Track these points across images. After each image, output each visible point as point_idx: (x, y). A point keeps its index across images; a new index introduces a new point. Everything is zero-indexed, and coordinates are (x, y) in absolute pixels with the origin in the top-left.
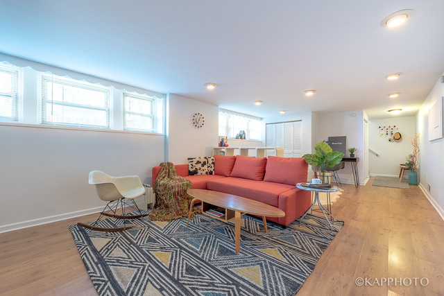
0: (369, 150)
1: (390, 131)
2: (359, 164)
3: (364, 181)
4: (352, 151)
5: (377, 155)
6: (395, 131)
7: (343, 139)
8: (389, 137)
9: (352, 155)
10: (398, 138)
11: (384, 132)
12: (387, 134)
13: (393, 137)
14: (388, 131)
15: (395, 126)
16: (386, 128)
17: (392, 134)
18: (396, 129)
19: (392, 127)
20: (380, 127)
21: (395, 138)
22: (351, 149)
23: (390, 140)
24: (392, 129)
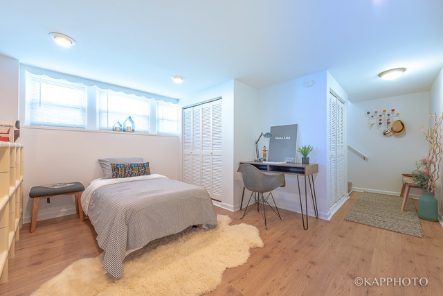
1: (384, 118)
2: (318, 179)
3: (330, 211)
4: (305, 152)
5: (364, 158)
6: (393, 119)
7: (292, 130)
8: (384, 128)
9: (305, 161)
10: (399, 129)
11: (375, 121)
12: (380, 124)
13: (390, 128)
14: (381, 118)
15: (393, 110)
16: (378, 114)
17: (389, 123)
18: (395, 114)
19: (389, 111)
20: (368, 113)
21: (394, 129)
22: (305, 148)
23: (385, 134)
24: (389, 115)
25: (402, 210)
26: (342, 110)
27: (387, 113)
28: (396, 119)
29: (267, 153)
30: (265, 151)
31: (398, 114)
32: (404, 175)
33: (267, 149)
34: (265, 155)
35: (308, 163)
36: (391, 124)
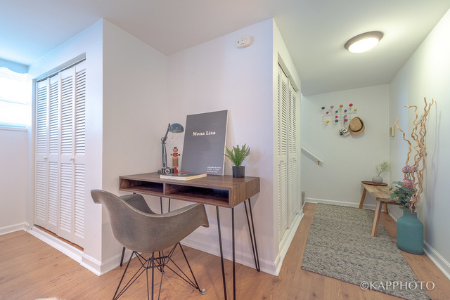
0: (303, 151)
1: (341, 115)
4: (239, 156)
5: (319, 163)
6: (351, 116)
8: (340, 126)
9: (238, 173)
10: (357, 129)
11: (331, 118)
12: (337, 121)
13: (347, 126)
14: (337, 114)
15: (351, 105)
16: (334, 110)
17: (346, 120)
18: (352, 110)
19: (346, 107)
20: (323, 108)
21: (353, 128)
22: (237, 150)
23: (341, 134)
24: (346, 111)
25: (373, 235)
26: (294, 99)
27: (343, 109)
28: (353, 116)
29: (180, 158)
30: (175, 155)
31: (355, 110)
32: (364, 183)
33: (180, 151)
34: (175, 162)
35: (243, 177)
36: (348, 123)
